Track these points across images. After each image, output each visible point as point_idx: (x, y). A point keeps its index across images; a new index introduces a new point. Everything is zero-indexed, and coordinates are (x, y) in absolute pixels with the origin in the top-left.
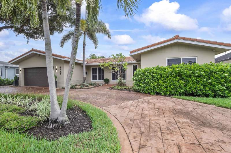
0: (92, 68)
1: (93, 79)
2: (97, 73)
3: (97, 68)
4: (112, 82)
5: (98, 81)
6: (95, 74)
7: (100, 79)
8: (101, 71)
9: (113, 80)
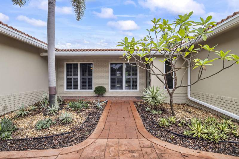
0: (65, 63)
1: (69, 87)
2: (77, 75)
3: (77, 64)
4: (110, 92)
5: (79, 90)
6: (73, 77)
7: (83, 88)
8: (87, 69)
9: (111, 88)
